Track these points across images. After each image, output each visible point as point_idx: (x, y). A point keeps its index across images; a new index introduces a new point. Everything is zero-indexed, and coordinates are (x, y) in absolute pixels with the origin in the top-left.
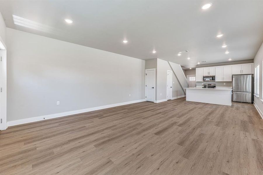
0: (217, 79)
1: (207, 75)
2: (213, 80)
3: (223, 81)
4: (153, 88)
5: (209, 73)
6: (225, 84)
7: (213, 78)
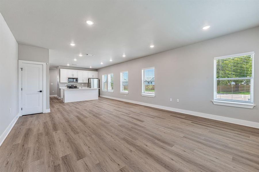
0: (80, 81)
1: (71, 77)
2: (76, 81)
3: (83, 82)
4: (41, 91)
5: (73, 75)
6: (83, 84)
7: (77, 80)
